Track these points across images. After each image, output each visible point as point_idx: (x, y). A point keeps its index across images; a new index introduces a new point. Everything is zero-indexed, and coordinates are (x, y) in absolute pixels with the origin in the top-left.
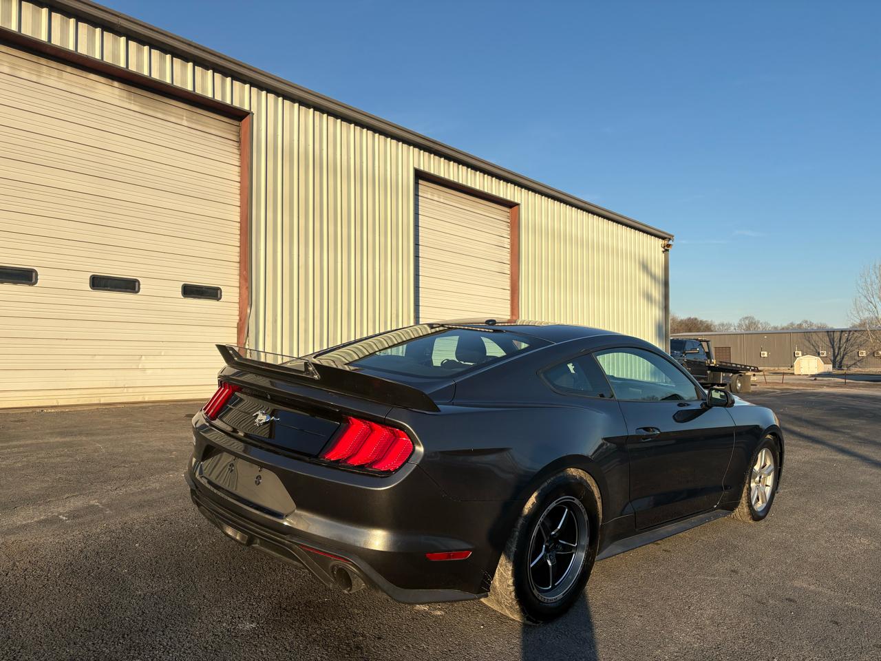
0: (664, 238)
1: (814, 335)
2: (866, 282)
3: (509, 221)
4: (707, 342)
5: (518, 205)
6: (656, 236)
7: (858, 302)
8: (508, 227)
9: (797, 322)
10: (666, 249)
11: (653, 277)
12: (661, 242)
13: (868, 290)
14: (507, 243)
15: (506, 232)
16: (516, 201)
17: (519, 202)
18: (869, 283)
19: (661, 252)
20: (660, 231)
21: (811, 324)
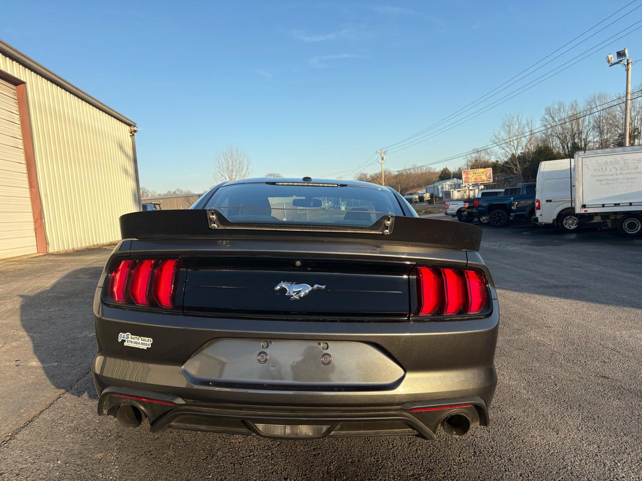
0: (130, 125)
1: (191, 198)
2: (219, 163)
3: (16, 98)
4: (159, 204)
5: (24, 83)
6: (125, 123)
7: (216, 176)
8: (16, 103)
9: (173, 191)
10: (133, 133)
11: (127, 155)
12: (128, 128)
13: (220, 168)
14: (17, 118)
15: (15, 108)
16: (22, 79)
17: (25, 81)
18: (221, 163)
19: (129, 137)
20: (127, 119)
21: (182, 192)
